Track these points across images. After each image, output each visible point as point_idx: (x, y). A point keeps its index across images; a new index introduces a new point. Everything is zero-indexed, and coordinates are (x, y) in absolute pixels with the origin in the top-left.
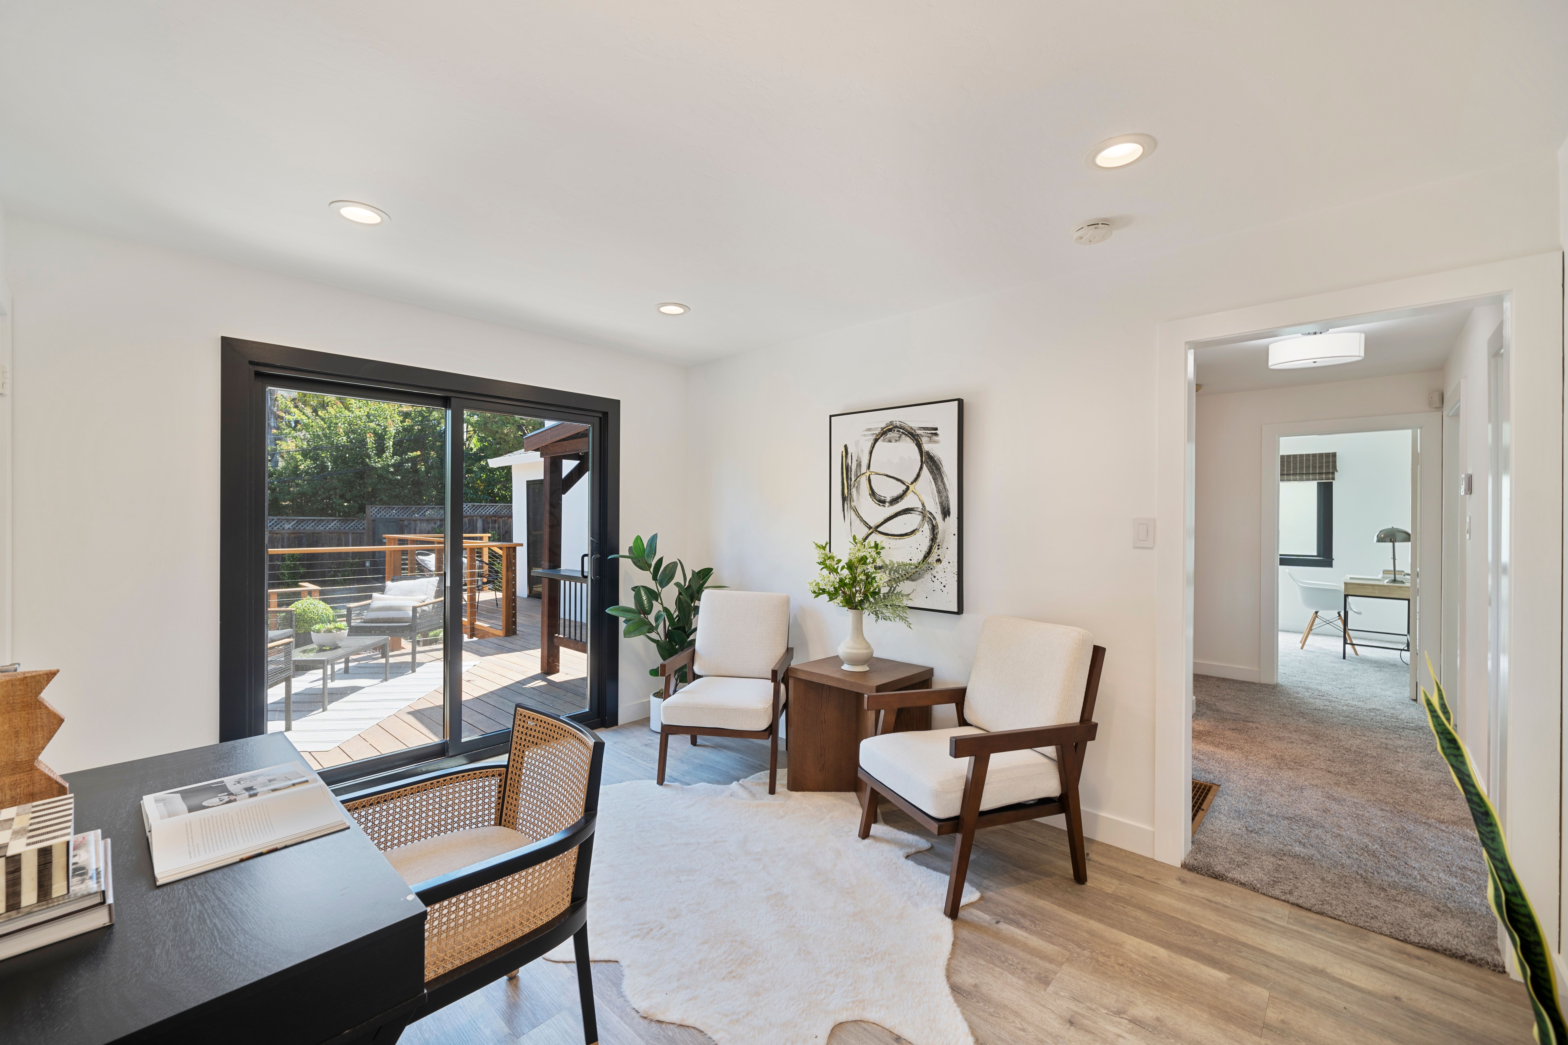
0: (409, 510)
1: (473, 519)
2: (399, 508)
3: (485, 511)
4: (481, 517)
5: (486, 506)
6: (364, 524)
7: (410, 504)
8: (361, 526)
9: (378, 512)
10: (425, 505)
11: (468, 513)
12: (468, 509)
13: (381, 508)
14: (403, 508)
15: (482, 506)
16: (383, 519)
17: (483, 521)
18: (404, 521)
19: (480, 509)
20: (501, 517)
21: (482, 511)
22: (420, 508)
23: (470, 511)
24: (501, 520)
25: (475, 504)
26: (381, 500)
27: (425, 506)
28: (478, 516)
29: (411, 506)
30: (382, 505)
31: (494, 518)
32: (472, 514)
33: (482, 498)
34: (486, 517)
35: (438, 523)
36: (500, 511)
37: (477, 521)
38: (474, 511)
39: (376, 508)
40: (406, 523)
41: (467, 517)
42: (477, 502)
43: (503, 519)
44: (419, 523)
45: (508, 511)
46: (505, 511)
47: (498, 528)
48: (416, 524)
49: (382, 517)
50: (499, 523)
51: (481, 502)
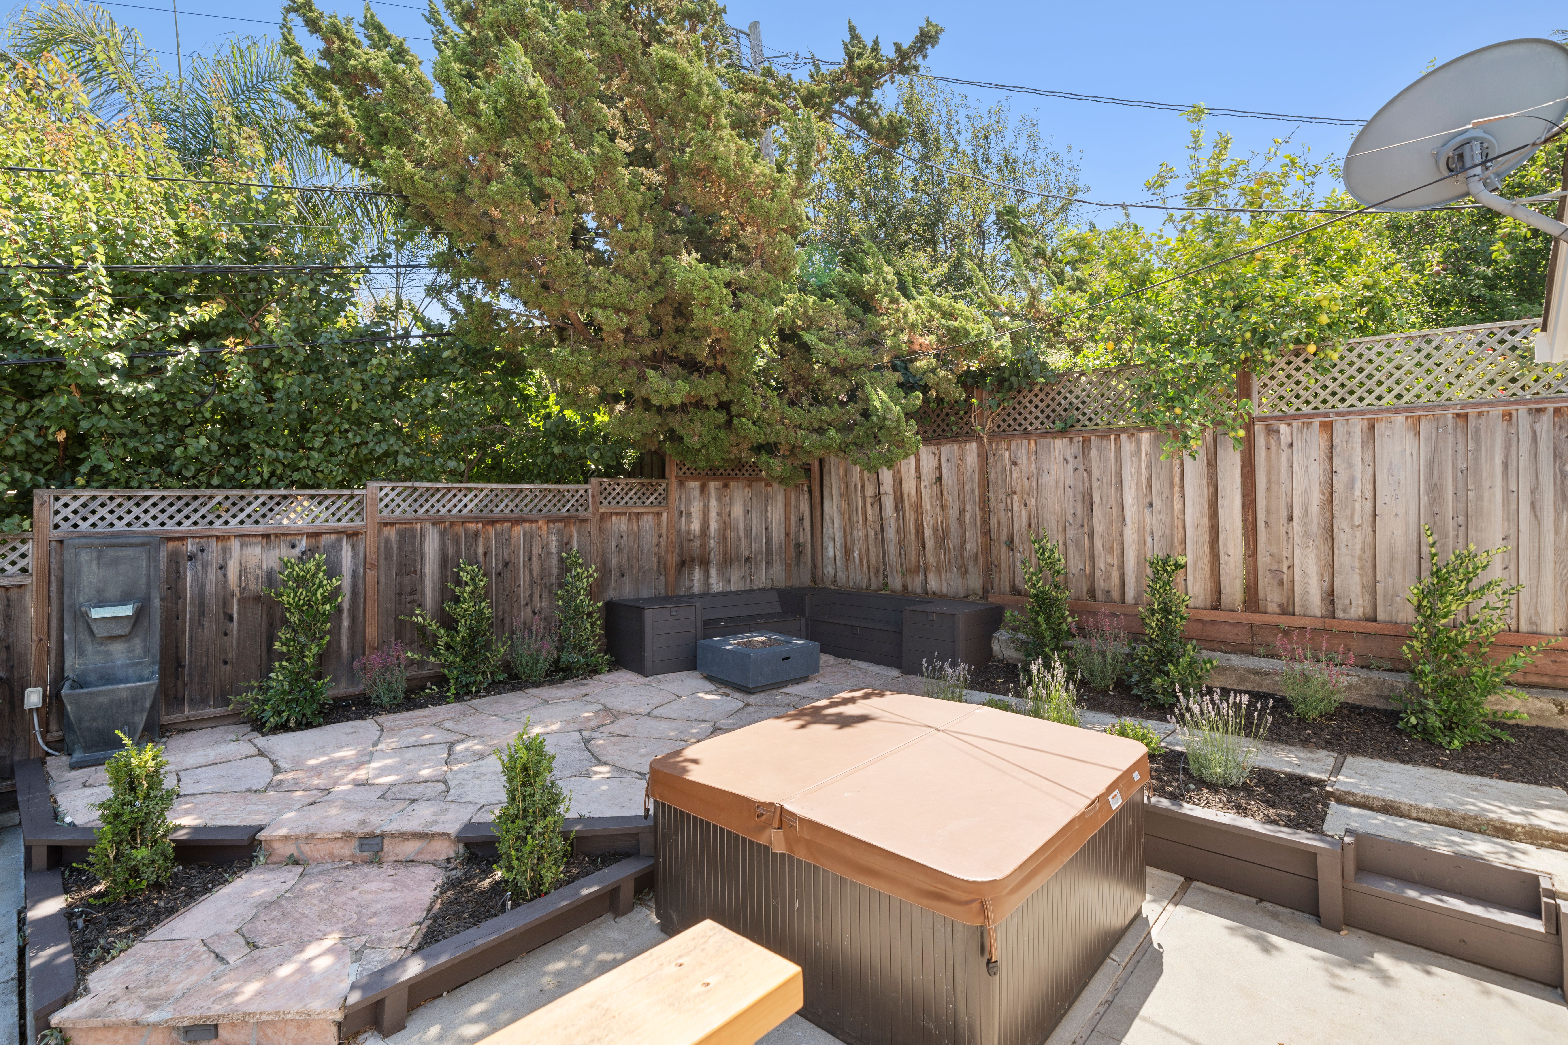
0: (203, 504)
1: (413, 531)
2: (163, 498)
3: (448, 507)
4: (434, 524)
5: (449, 490)
6: (23, 556)
7: (209, 486)
8: (13, 563)
9: (83, 512)
10: (259, 487)
11: (398, 511)
12: (398, 500)
13: (94, 498)
14: (179, 498)
15: (438, 490)
16: (99, 535)
17: (443, 534)
18: (182, 539)
19: (432, 501)
20: (493, 523)
21: (438, 506)
22: (242, 497)
23: (404, 505)
24: (491, 530)
25: (417, 484)
26: (96, 470)
27: (258, 492)
28: (427, 520)
29: (209, 492)
30: (104, 487)
31: (472, 526)
32: (410, 514)
33: (438, 469)
34: (451, 524)
35: (303, 544)
36: (491, 506)
37: (422, 535)
38: (416, 506)
39: (75, 498)
40: (190, 546)
41: (393, 524)
42: (422, 479)
43: (498, 526)
44: (235, 544)
45: (512, 506)
46: (502, 506)
47: (485, 554)
48: (225, 551)
49: (102, 527)
50: (487, 540)
51: (437, 480)
